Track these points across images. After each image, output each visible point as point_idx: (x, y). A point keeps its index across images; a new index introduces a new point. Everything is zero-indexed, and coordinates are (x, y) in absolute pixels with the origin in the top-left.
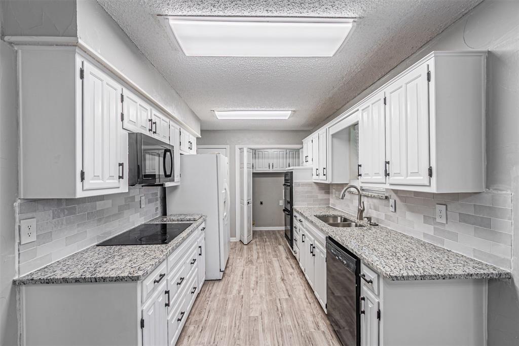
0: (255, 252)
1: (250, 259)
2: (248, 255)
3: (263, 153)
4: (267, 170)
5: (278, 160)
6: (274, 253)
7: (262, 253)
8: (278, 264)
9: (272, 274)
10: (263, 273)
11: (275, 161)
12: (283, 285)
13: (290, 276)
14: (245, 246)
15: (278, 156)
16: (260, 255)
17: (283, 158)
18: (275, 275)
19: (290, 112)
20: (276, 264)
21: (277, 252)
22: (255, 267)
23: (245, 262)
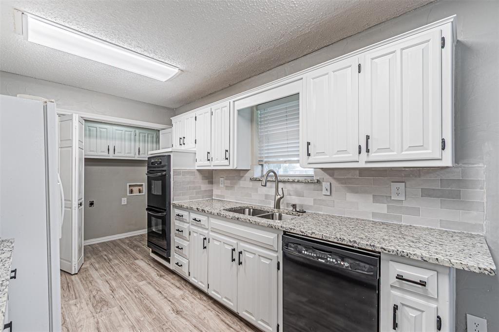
0: (99, 281)
1: (97, 297)
2: (91, 291)
3: (98, 129)
4: (104, 155)
5: (123, 143)
6: (135, 274)
7: (115, 279)
8: (154, 291)
9: (155, 310)
10: (139, 314)
11: (117, 144)
12: (183, 320)
13: (183, 301)
14: (73, 277)
15: (123, 136)
16: (114, 284)
17: (131, 140)
18: (161, 308)
19: (177, 70)
20: (150, 291)
21: (138, 270)
22: (116, 309)
23: (90, 306)
